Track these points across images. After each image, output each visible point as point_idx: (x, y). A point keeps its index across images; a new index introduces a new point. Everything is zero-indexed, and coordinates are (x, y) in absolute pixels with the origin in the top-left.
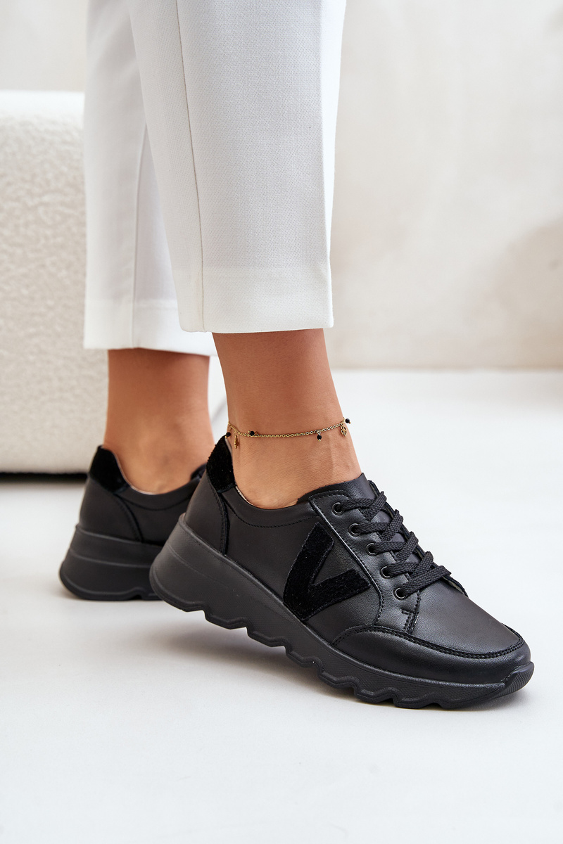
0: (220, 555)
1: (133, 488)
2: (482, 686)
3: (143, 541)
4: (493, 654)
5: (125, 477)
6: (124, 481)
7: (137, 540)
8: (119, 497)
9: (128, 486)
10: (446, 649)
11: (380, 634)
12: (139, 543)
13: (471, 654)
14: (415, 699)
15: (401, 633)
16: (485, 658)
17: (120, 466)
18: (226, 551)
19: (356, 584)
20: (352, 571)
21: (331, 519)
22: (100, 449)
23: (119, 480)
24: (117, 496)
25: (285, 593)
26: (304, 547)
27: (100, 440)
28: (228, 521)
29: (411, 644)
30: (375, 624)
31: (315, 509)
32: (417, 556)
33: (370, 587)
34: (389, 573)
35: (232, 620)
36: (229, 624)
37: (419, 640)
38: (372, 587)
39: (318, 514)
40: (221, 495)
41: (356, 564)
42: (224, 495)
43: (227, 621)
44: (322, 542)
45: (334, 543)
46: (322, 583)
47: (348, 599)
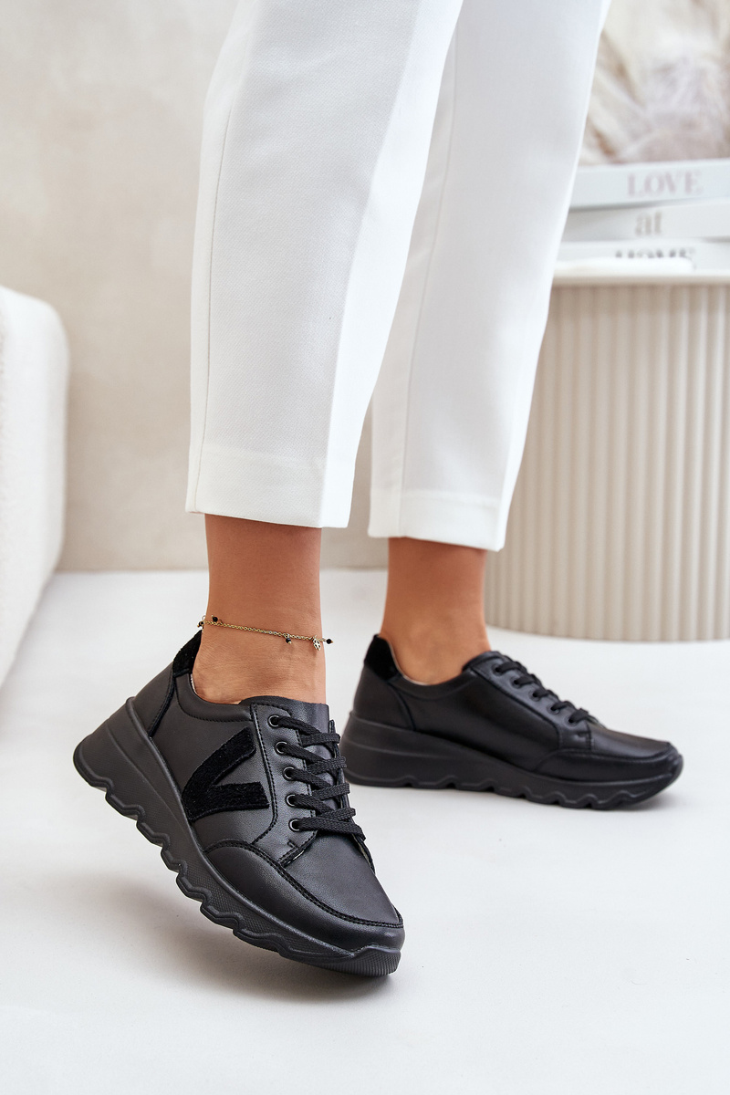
0: (145, 736)
1: (406, 677)
2: (328, 946)
3: (416, 729)
4: (355, 919)
5: (398, 667)
6: (396, 671)
7: (408, 728)
8: (391, 685)
9: (400, 675)
10: (309, 894)
11: (253, 855)
12: (411, 732)
13: (332, 910)
14: (255, 934)
15: (273, 862)
16: (345, 919)
17: (393, 655)
18: (152, 734)
19: (254, 798)
20: (258, 784)
21: (263, 726)
22: (376, 638)
23: (392, 669)
24: (390, 684)
25: (186, 787)
26: (223, 746)
27: (377, 630)
28: (168, 705)
29: (278, 876)
30: (253, 843)
31: (252, 713)
32: (338, 805)
33: (268, 807)
34: (295, 801)
35: (129, 806)
36: (125, 809)
37: (289, 876)
38: (271, 808)
39: (253, 720)
40: (174, 678)
41: (266, 779)
42: (177, 679)
43: (123, 806)
44: (243, 746)
45: (255, 752)
46: (222, 786)
47: (241, 810)
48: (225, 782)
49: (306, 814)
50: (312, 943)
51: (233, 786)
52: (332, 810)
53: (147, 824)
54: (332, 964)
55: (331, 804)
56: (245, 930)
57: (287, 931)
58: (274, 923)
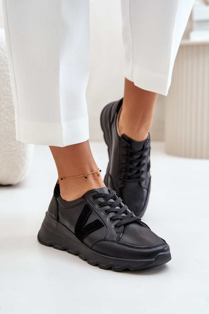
0: (56, 222)
14: (120, 267)
15: (114, 241)
18: (58, 220)
19: (98, 225)
20: (97, 220)
21: (90, 201)
25: (75, 232)
26: (81, 213)
28: (58, 209)
30: (104, 238)
31: (85, 199)
32: (126, 214)
33: (104, 225)
34: (112, 219)
35: (62, 247)
36: (61, 248)
37: (121, 243)
38: (105, 225)
39: (87, 201)
40: (56, 199)
41: (99, 217)
42: (57, 199)
43: (60, 247)
44: (87, 211)
45: (92, 210)
46: (86, 226)
47: (95, 230)
48: (87, 224)
49: (117, 222)
50: (139, 262)
51: (90, 224)
52: (125, 216)
53: (70, 249)
54: (149, 266)
55: (124, 215)
56: (116, 267)
57: (129, 261)
58: (123, 261)
